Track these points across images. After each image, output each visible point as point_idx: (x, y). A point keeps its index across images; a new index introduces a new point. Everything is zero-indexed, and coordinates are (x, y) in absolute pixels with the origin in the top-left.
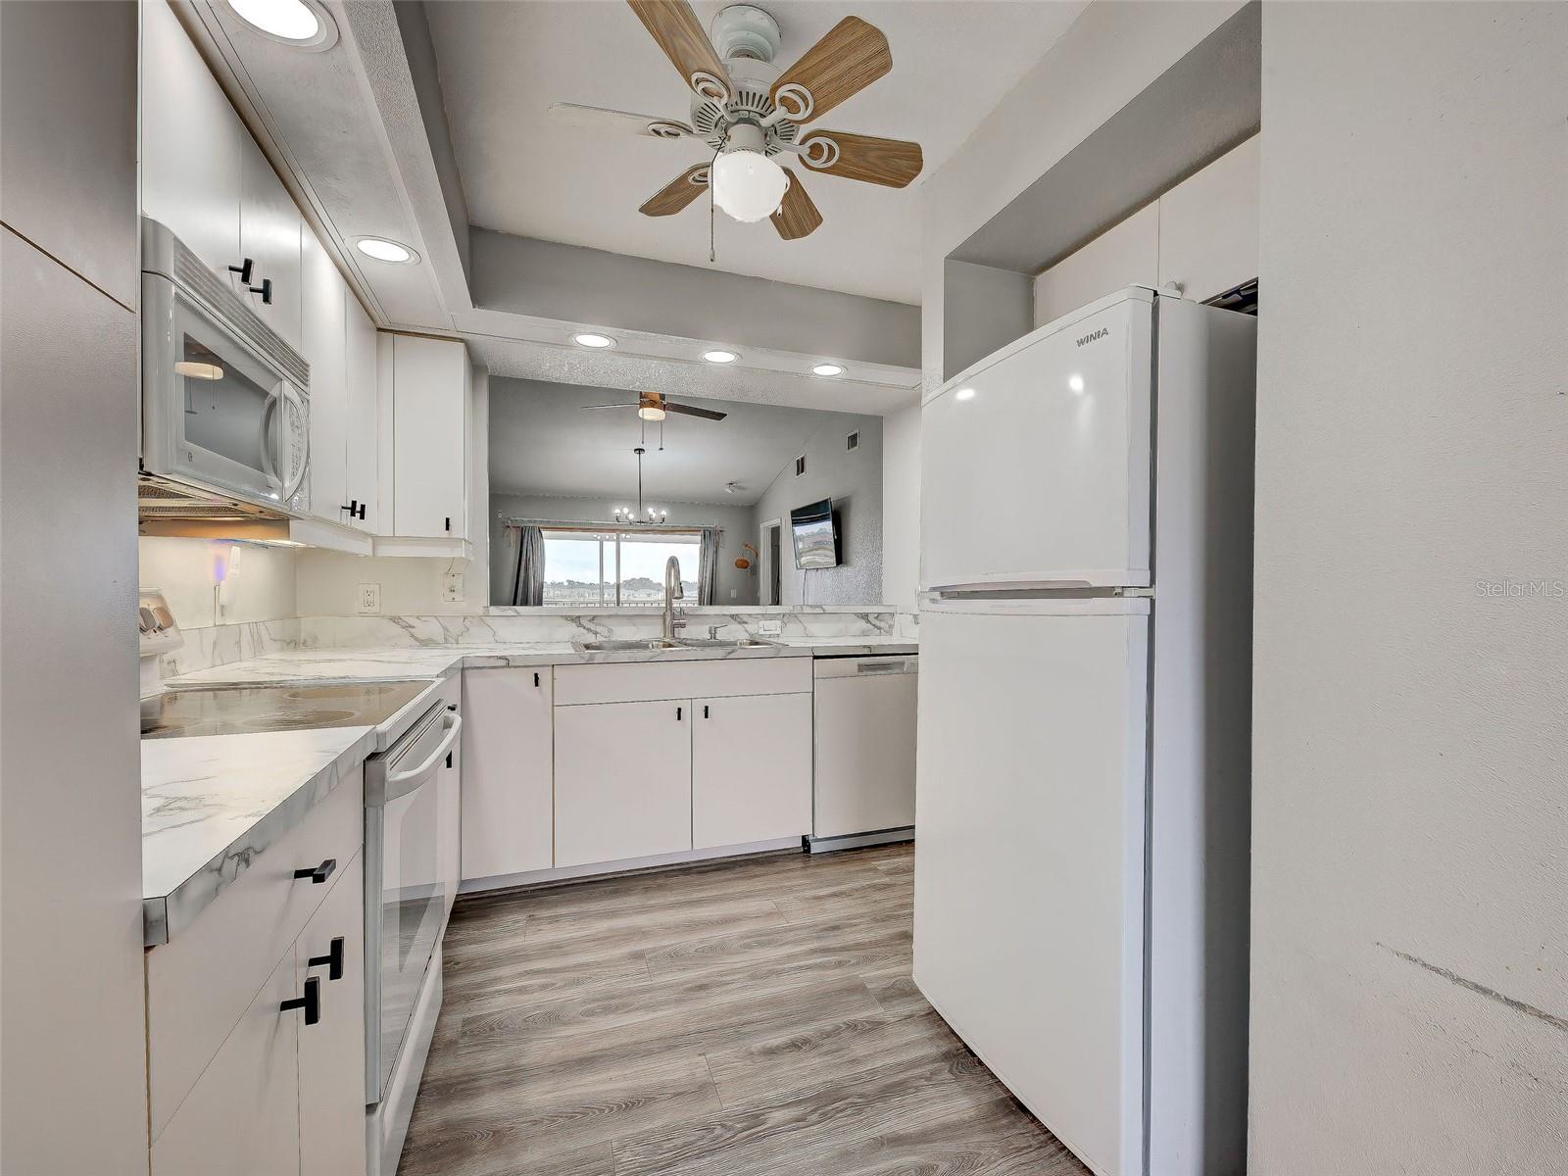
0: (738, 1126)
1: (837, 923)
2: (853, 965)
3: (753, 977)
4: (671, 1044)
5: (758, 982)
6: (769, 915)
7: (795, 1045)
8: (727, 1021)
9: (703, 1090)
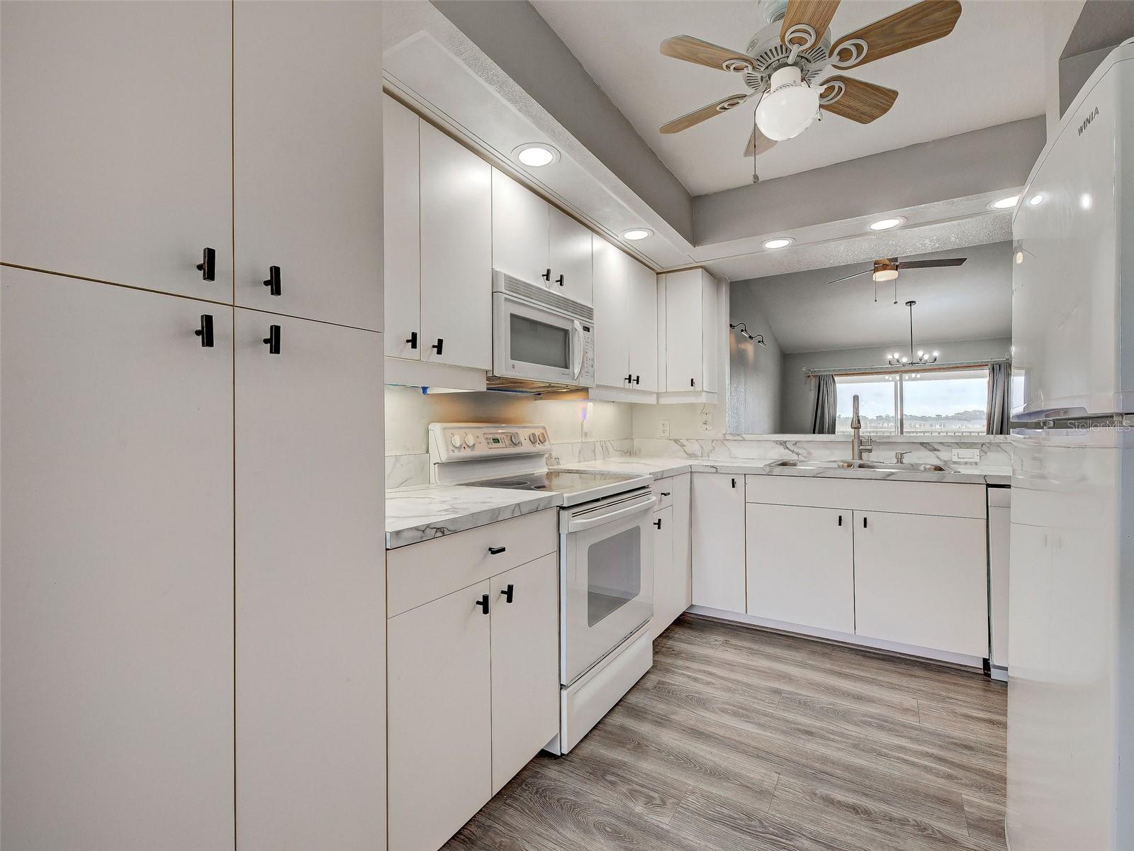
0: (771, 829)
1: (972, 744)
2: (962, 784)
3: (856, 746)
4: (760, 755)
5: (858, 752)
6: (906, 710)
7: (855, 809)
8: (810, 763)
9: (761, 793)
